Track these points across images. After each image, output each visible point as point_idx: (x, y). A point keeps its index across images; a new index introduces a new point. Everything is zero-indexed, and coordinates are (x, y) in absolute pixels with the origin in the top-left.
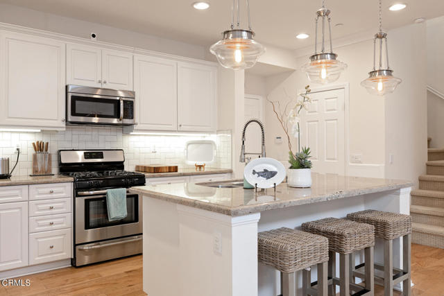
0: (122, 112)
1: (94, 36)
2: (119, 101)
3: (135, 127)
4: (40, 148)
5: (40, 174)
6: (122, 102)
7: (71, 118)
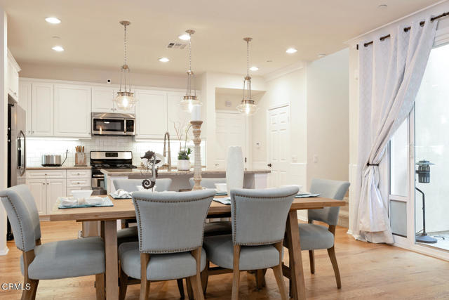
0: (125, 128)
1: (109, 81)
2: (123, 121)
3: (136, 137)
4: (80, 150)
5: (79, 166)
6: (125, 121)
7: (94, 132)
